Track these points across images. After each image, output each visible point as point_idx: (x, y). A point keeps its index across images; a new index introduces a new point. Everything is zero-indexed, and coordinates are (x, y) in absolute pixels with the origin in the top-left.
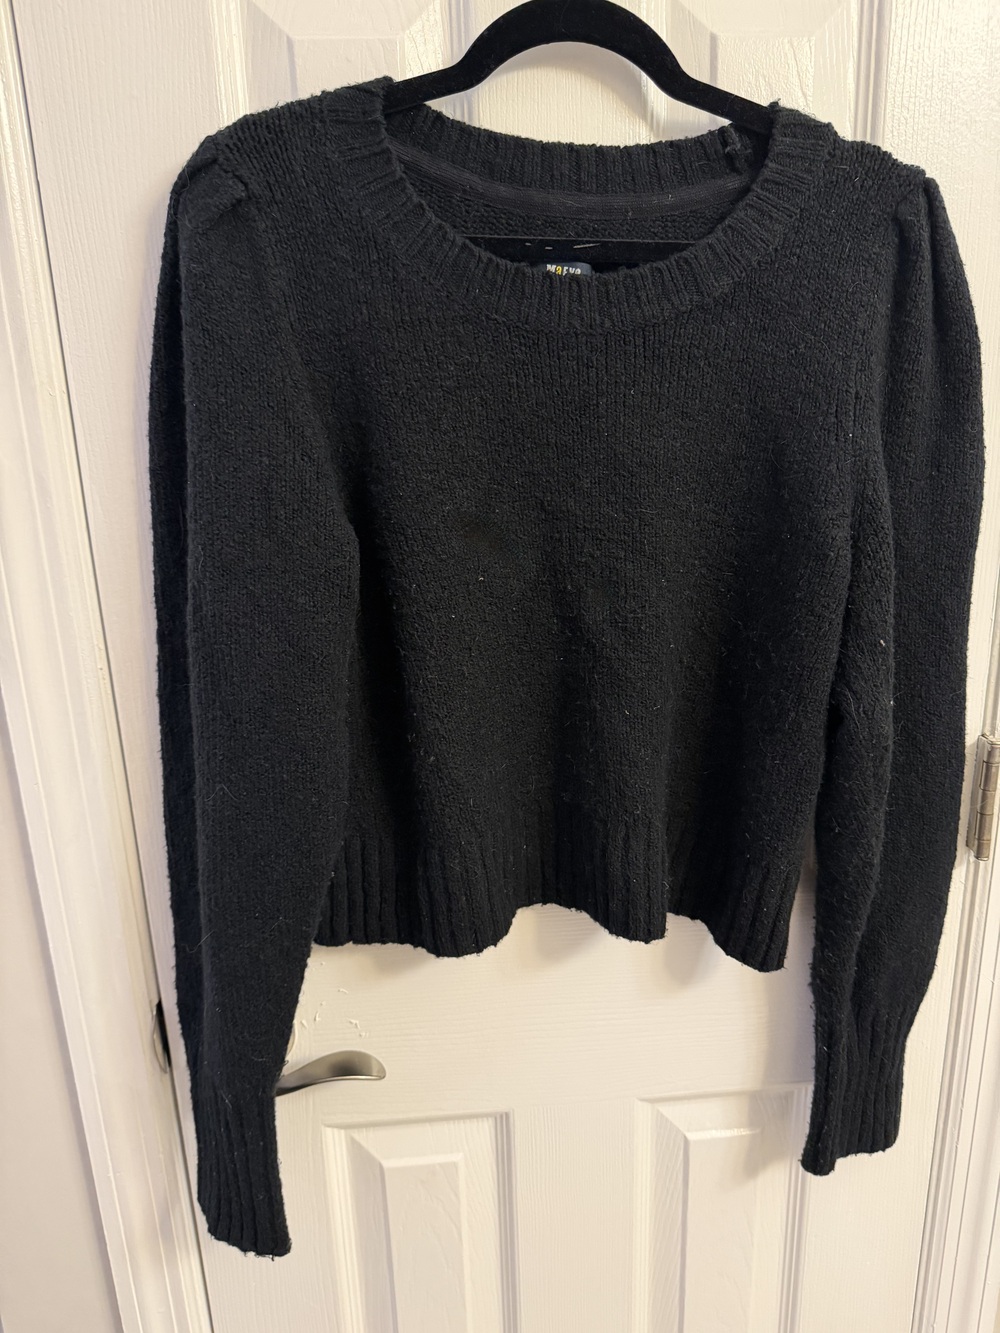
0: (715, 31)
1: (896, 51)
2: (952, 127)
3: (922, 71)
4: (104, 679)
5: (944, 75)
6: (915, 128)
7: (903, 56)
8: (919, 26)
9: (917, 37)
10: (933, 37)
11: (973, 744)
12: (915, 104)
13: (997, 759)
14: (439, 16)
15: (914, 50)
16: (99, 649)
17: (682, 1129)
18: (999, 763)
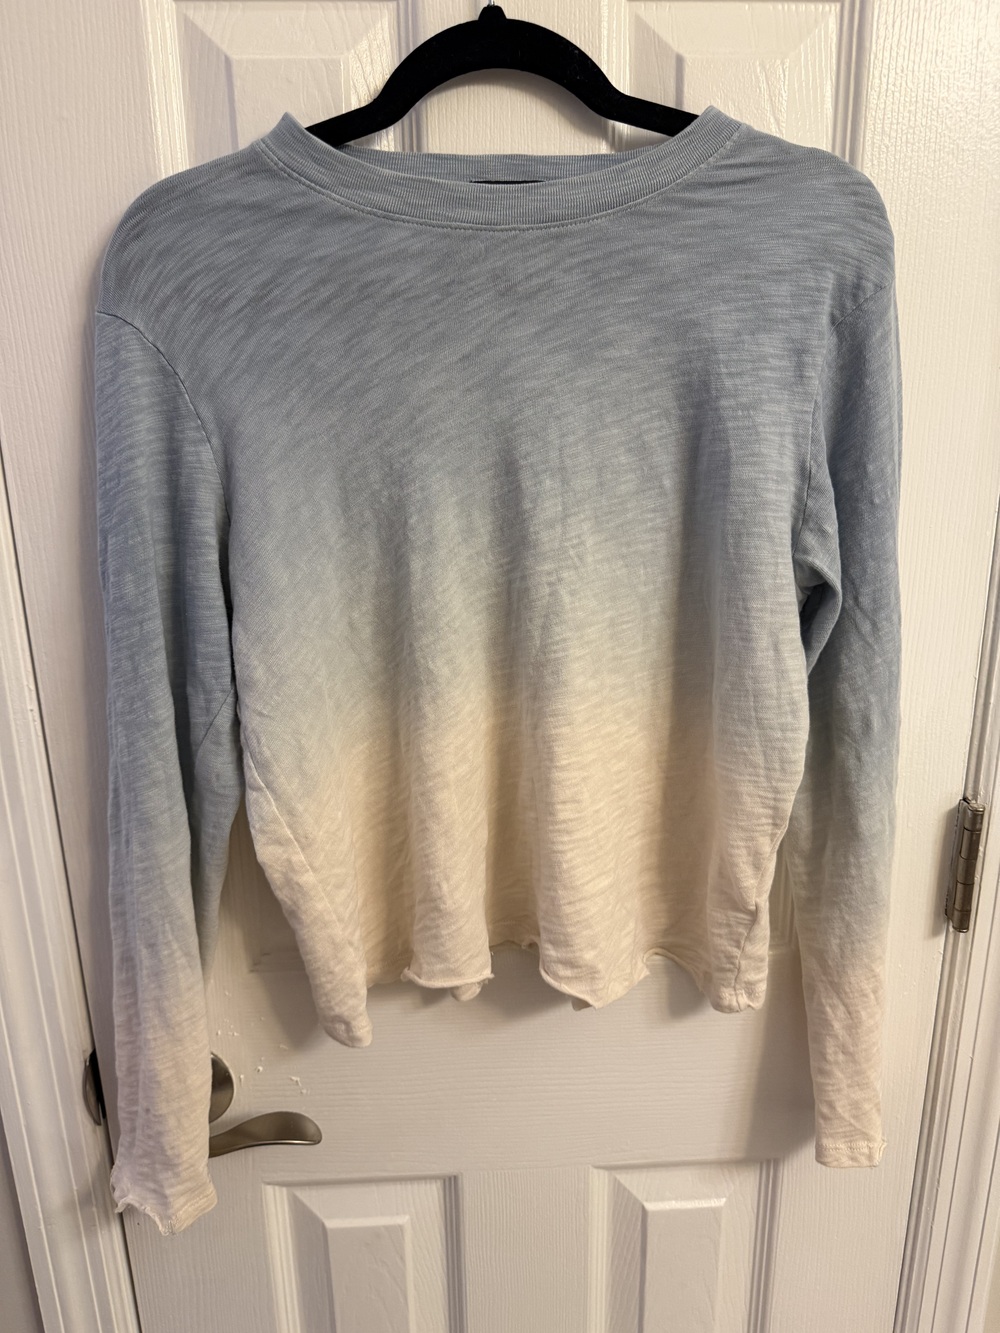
0: (681, 51)
1: (877, 74)
2: (937, 156)
3: (905, 96)
4: (34, 721)
5: (928, 100)
6: (897, 157)
7: (884, 80)
8: (902, 49)
9: (900, 60)
10: (917, 60)
11: (954, 809)
12: (897, 131)
13: (978, 826)
14: (387, 35)
15: (896, 73)
16: (30, 690)
17: (640, 1198)
18: (980, 830)
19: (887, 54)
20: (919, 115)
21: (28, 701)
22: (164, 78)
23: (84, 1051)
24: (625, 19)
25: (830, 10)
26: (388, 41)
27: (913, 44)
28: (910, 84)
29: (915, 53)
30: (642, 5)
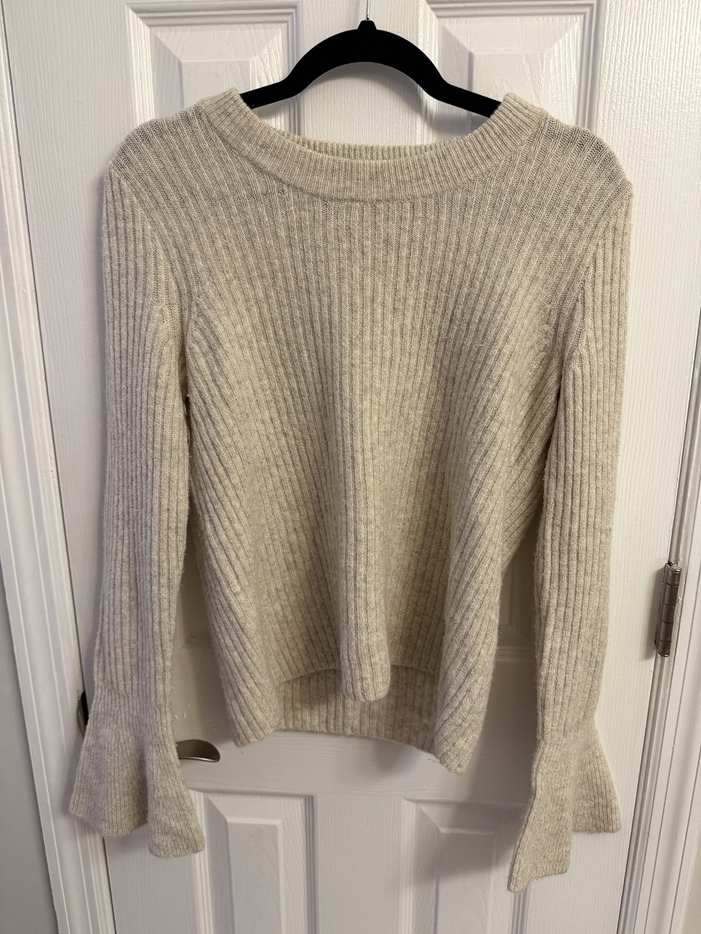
0: (472, 51)
2: (650, 117)
3: (627, 77)
4: (53, 478)
5: (644, 79)
6: (622, 118)
7: (613, 66)
8: (625, 44)
9: (624, 53)
10: (636, 52)
11: (661, 570)
12: (621, 101)
13: (676, 582)
14: (281, 45)
15: (621, 61)
16: (51, 458)
17: (437, 824)
18: (678, 585)
19: (615, 49)
20: (637, 89)
21: (50, 465)
23: (78, 691)
24: (435, 31)
25: (576, 20)
26: (281, 48)
27: (633, 42)
28: (630, 69)
29: (634, 48)
30: (447, 20)
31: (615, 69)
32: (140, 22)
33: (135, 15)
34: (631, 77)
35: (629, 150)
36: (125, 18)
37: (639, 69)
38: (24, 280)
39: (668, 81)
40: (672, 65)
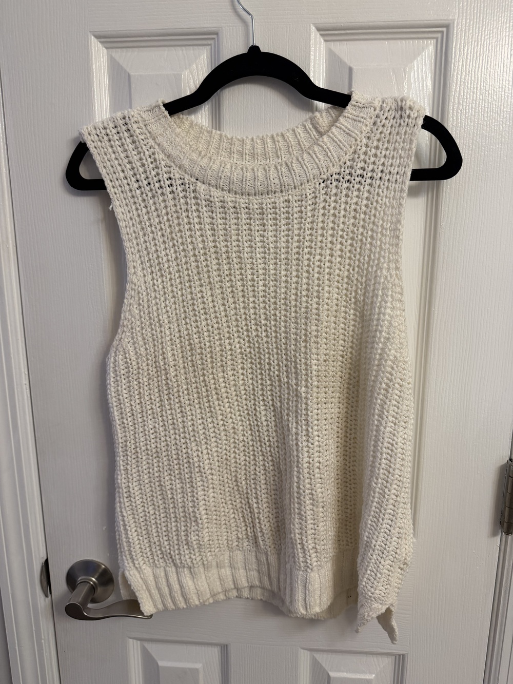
0: (352, 65)
2: (489, 115)
3: (471, 84)
4: (27, 390)
5: (484, 86)
6: (467, 116)
7: (459, 77)
8: (469, 61)
9: (468, 67)
10: (477, 66)
11: (505, 465)
12: (466, 102)
14: (206, 62)
15: (466, 73)
16: (25, 374)
17: (327, 669)
19: (461, 64)
20: (479, 94)
21: (24, 379)
22: (100, 84)
23: (42, 559)
25: (431, 43)
26: (206, 64)
27: (475, 58)
28: (473, 79)
29: (476, 63)
30: (332, 43)
31: (461, 78)
32: (100, 45)
33: (96, 40)
34: (474, 85)
35: (473, 140)
36: (88, 42)
37: (479, 79)
38: (7, 238)
39: (502, 87)
40: (505, 76)
